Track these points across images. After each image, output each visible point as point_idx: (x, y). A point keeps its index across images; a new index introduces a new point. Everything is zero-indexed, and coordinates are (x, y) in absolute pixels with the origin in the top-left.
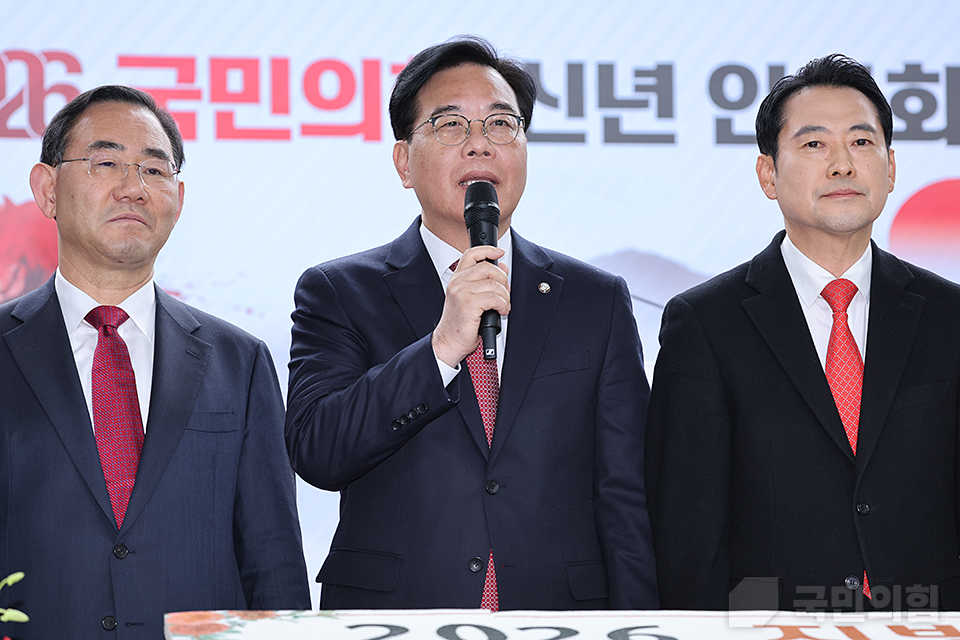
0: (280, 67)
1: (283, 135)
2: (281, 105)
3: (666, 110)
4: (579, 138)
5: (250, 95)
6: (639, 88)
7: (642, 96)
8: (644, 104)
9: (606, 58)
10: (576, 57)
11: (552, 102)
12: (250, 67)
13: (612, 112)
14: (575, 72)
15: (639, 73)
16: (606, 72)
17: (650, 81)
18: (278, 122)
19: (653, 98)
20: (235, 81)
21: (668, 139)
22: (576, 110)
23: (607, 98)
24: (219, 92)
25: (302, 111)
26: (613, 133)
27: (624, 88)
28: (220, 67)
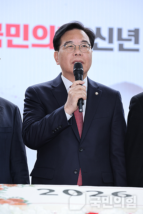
0: (26, 27)
1: (27, 47)
2: (26, 38)
3: (137, 42)
4: (111, 50)
5: (17, 35)
6: (129, 35)
7: (130, 38)
8: (130, 40)
9: (120, 27)
10: (111, 26)
11: (104, 39)
12: (17, 27)
13: (121, 42)
14: (111, 31)
15: (129, 31)
16: (120, 31)
17: (132, 33)
18: (25, 43)
19: (133, 38)
20: (13, 31)
21: (137, 50)
22: (111, 41)
23: (120, 38)
24: (8, 34)
25: (32, 40)
26: (121, 48)
27: (125, 35)
28: (9, 27)
